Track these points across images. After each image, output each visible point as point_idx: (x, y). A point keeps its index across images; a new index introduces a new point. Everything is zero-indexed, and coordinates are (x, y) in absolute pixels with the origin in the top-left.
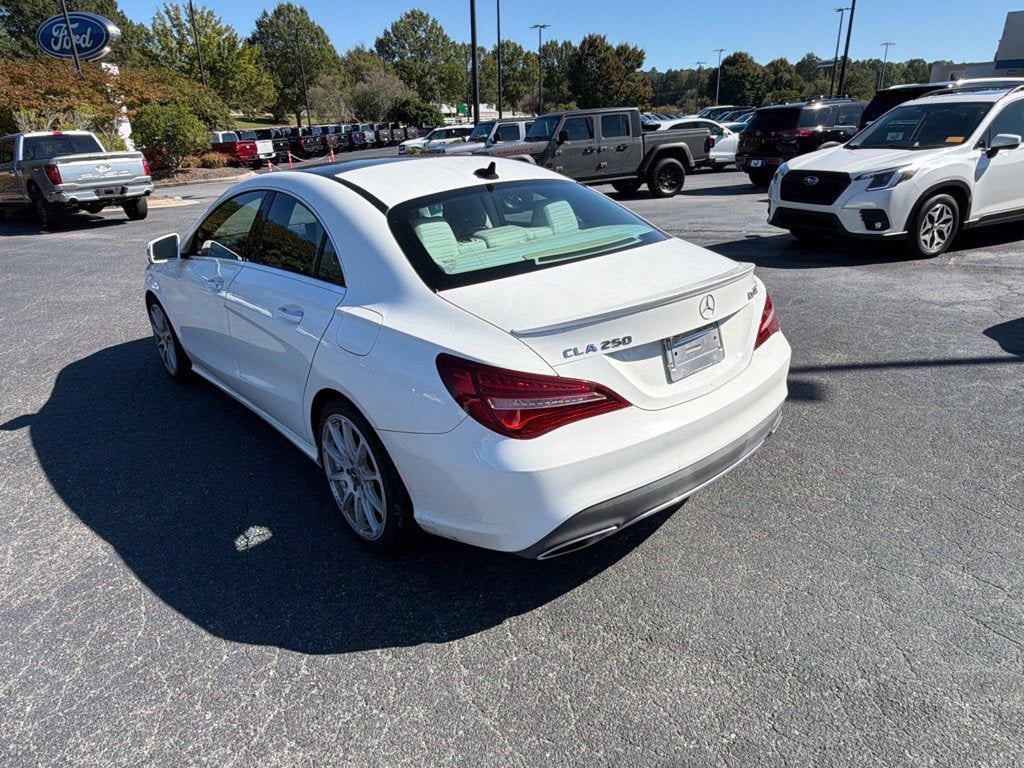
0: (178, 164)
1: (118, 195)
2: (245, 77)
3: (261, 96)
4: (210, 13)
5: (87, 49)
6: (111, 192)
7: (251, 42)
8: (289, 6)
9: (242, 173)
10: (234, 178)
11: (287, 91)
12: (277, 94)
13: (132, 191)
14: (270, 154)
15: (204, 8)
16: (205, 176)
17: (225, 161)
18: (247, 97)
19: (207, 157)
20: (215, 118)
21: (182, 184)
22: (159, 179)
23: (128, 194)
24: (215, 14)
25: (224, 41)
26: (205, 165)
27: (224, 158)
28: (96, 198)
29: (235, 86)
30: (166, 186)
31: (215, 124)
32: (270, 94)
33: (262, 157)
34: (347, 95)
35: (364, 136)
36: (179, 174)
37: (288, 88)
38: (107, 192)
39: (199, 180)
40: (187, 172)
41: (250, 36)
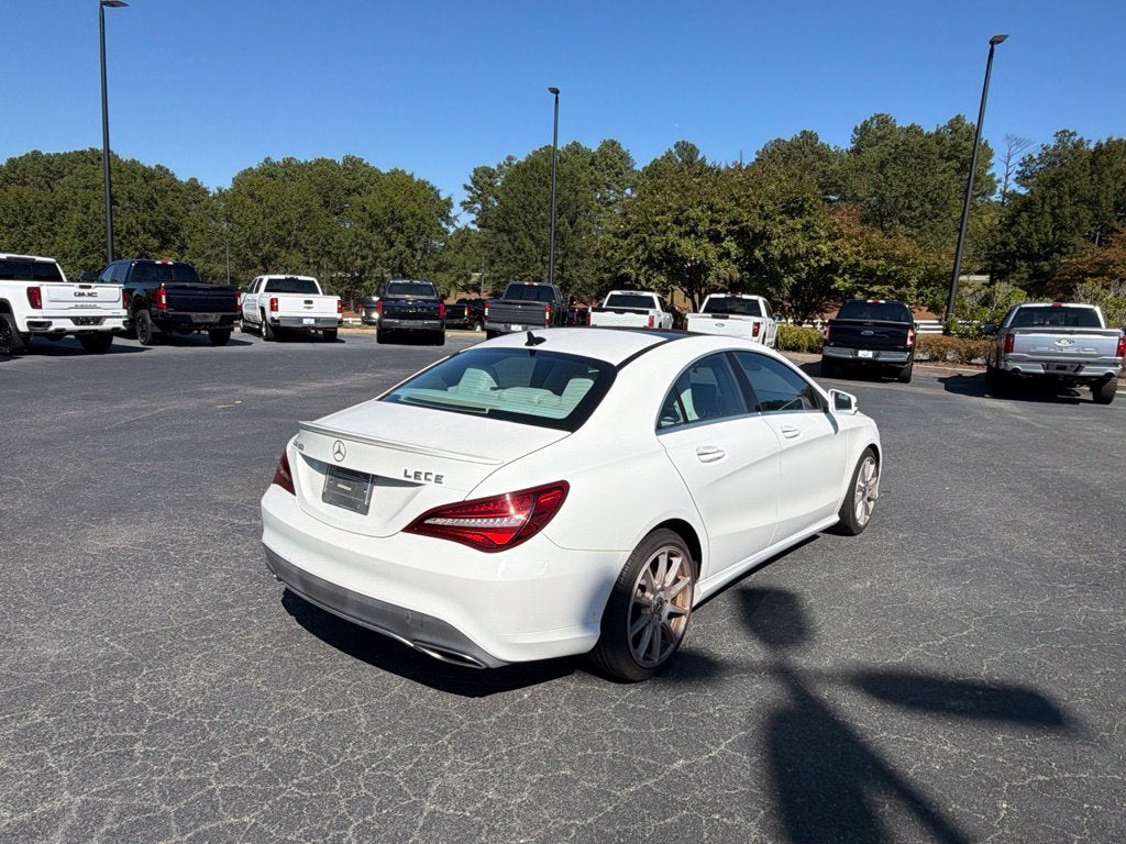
1: (1071, 373)
6: (1064, 368)
13: (1087, 370)
23: (1082, 373)
28: (1042, 371)
38: (1058, 368)
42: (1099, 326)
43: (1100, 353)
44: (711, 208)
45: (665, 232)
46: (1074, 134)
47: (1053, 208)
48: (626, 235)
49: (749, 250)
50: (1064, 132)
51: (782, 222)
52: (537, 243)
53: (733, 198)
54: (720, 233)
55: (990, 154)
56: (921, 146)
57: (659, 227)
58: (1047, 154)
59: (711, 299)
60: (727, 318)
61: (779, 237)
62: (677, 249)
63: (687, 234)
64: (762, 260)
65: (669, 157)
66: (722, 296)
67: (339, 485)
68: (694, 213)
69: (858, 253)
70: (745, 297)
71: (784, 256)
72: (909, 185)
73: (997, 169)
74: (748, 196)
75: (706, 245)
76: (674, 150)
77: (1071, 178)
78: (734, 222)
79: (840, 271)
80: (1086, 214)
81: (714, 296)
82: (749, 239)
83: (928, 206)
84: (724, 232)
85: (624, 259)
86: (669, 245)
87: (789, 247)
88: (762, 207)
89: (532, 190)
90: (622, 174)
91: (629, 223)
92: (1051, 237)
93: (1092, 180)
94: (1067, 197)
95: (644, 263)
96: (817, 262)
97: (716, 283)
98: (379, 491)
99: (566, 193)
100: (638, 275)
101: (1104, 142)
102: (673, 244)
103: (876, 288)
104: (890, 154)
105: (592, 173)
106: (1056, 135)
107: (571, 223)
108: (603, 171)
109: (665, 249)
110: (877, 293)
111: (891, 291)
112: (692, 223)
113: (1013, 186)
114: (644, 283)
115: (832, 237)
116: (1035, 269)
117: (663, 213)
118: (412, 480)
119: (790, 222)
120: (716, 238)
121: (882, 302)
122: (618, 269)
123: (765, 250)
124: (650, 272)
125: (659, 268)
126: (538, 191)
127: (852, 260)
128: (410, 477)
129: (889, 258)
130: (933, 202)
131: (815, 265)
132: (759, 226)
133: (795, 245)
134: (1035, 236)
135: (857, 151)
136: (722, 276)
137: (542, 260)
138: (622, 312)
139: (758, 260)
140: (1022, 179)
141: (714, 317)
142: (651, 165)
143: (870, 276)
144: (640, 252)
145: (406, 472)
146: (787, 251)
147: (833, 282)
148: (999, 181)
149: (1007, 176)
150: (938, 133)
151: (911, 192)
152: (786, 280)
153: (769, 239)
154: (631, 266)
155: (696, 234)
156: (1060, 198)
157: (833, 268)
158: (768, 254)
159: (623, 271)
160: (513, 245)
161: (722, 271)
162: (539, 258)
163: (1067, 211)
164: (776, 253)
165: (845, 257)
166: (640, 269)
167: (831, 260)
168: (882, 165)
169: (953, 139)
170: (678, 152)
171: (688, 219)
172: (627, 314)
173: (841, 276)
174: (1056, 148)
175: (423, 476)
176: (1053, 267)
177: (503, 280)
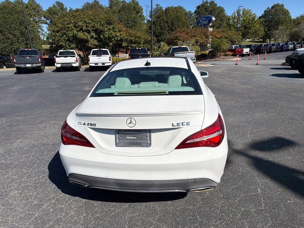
0: (218, 55)
2: (255, 29)
3: (258, 34)
4: (250, 10)
5: (206, 24)
7: (260, 18)
8: (278, 4)
9: (235, 58)
10: (231, 59)
11: (268, 32)
12: (264, 33)
14: (248, 52)
15: (248, 9)
16: (223, 59)
17: (231, 54)
18: (253, 35)
19: (226, 53)
20: (235, 41)
21: (217, 60)
22: (211, 59)
24: (251, 10)
25: (251, 18)
26: (226, 55)
27: (231, 53)
29: (251, 31)
30: (212, 61)
31: (235, 43)
32: (262, 33)
33: (244, 53)
34: (288, 32)
35: (288, 46)
36: (217, 58)
37: (269, 31)
39: (222, 60)
40: (219, 57)
41: (261, 15)
42: (188, 51)
43: (192, 57)
44: (85, 22)
45: (72, 30)
46: (159, 5)
47: (159, 24)
48: (58, 32)
49: (99, 35)
50: (157, 4)
51: (106, 27)
52: (14, 36)
53: (91, 19)
54: (90, 30)
55: (142, 10)
56: (128, 6)
57: (70, 29)
58: (155, 10)
59: (93, 51)
60: (101, 56)
61: (107, 31)
62: (77, 36)
63: (79, 31)
64: (103, 38)
65: (54, 6)
66: (96, 50)
67: (127, 138)
68: (80, 24)
69: (127, 35)
70: (103, 49)
71: (109, 37)
72: (127, 17)
73: (145, 14)
74: (96, 19)
75: (86, 34)
76: (56, 4)
77: (162, 16)
78: (93, 27)
79: (124, 41)
80: (166, 25)
81: (94, 50)
82: (98, 32)
83: (132, 23)
84: (91, 29)
85: (59, 40)
86: (75, 34)
87: (110, 34)
88: (100, 22)
89: (7, 16)
90: (39, 12)
91: (58, 27)
92: (160, 31)
93: (166, 17)
94: (162, 21)
95: (67, 41)
96: (117, 38)
97: (91, 46)
98: (153, 135)
99: (21, 18)
100: (66, 45)
101: (167, 7)
102: (76, 35)
103: (133, 45)
104: (121, 8)
105: (28, 11)
106: (156, 5)
107: (26, 28)
108: (31, 10)
109: (73, 36)
110: (134, 46)
111: (137, 46)
112: (80, 27)
113: (149, 18)
114: (68, 47)
115: (120, 31)
116: (158, 39)
117: (69, 24)
118: (176, 127)
119: (109, 27)
120: (89, 32)
121: (140, 48)
122: (58, 43)
123: (103, 35)
124: (70, 43)
125: (72, 42)
126: (10, 17)
127: (126, 37)
128: (175, 126)
129: (136, 37)
130: (134, 22)
131: (117, 39)
132: (101, 28)
133: (112, 34)
134: (157, 31)
135: (110, 7)
136: (93, 44)
137: (18, 42)
138: (66, 57)
139: (102, 39)
140: (151, 16)
141: (97, 56)
142: (49, 9)
143: (131, 42)
144: (65, 37)
145: (173, 124)
146: (110, 35)
147: (122, 44)
148: (146, 17)
149: (147, 15)
150: (130, 3)
151: (128, 19)
152: (110, 44)
153: (104, 32)
154: (63, 42)
155: (82, 31)
156: (160, 21)
157: (121, 40)
158: (105, 36)
159: (60, 44)
160: (4, 37)
161: (92, 42)
162: (17, 41)
163: (162, 24)
164: (107, 36)
165: (124, 37)
166: (66, 43)
167: (120, 38)
168: (119, 12)
169: (134, 5)
170: (57, 5)
171: (79, 26)
172: (68, 57)
173: (124, 42)
174: (156, 8)
175: (181, 124)
176: (162, 38)
177: (3, 50)
